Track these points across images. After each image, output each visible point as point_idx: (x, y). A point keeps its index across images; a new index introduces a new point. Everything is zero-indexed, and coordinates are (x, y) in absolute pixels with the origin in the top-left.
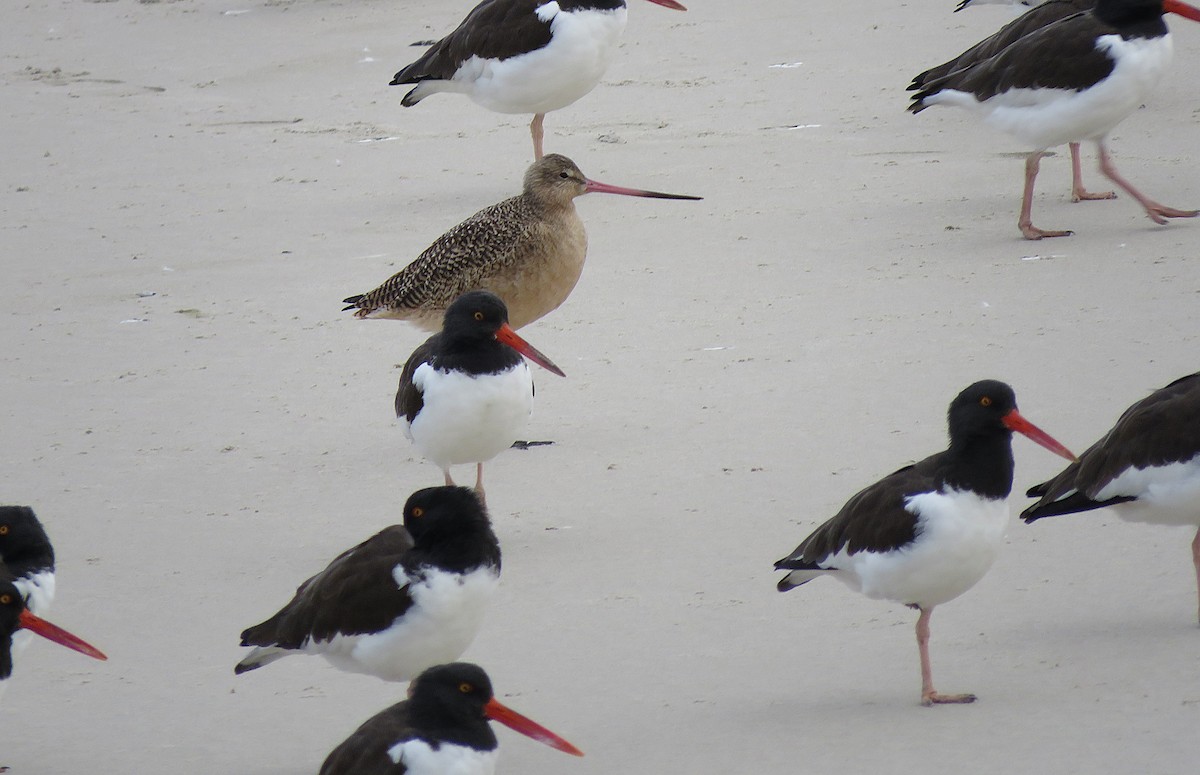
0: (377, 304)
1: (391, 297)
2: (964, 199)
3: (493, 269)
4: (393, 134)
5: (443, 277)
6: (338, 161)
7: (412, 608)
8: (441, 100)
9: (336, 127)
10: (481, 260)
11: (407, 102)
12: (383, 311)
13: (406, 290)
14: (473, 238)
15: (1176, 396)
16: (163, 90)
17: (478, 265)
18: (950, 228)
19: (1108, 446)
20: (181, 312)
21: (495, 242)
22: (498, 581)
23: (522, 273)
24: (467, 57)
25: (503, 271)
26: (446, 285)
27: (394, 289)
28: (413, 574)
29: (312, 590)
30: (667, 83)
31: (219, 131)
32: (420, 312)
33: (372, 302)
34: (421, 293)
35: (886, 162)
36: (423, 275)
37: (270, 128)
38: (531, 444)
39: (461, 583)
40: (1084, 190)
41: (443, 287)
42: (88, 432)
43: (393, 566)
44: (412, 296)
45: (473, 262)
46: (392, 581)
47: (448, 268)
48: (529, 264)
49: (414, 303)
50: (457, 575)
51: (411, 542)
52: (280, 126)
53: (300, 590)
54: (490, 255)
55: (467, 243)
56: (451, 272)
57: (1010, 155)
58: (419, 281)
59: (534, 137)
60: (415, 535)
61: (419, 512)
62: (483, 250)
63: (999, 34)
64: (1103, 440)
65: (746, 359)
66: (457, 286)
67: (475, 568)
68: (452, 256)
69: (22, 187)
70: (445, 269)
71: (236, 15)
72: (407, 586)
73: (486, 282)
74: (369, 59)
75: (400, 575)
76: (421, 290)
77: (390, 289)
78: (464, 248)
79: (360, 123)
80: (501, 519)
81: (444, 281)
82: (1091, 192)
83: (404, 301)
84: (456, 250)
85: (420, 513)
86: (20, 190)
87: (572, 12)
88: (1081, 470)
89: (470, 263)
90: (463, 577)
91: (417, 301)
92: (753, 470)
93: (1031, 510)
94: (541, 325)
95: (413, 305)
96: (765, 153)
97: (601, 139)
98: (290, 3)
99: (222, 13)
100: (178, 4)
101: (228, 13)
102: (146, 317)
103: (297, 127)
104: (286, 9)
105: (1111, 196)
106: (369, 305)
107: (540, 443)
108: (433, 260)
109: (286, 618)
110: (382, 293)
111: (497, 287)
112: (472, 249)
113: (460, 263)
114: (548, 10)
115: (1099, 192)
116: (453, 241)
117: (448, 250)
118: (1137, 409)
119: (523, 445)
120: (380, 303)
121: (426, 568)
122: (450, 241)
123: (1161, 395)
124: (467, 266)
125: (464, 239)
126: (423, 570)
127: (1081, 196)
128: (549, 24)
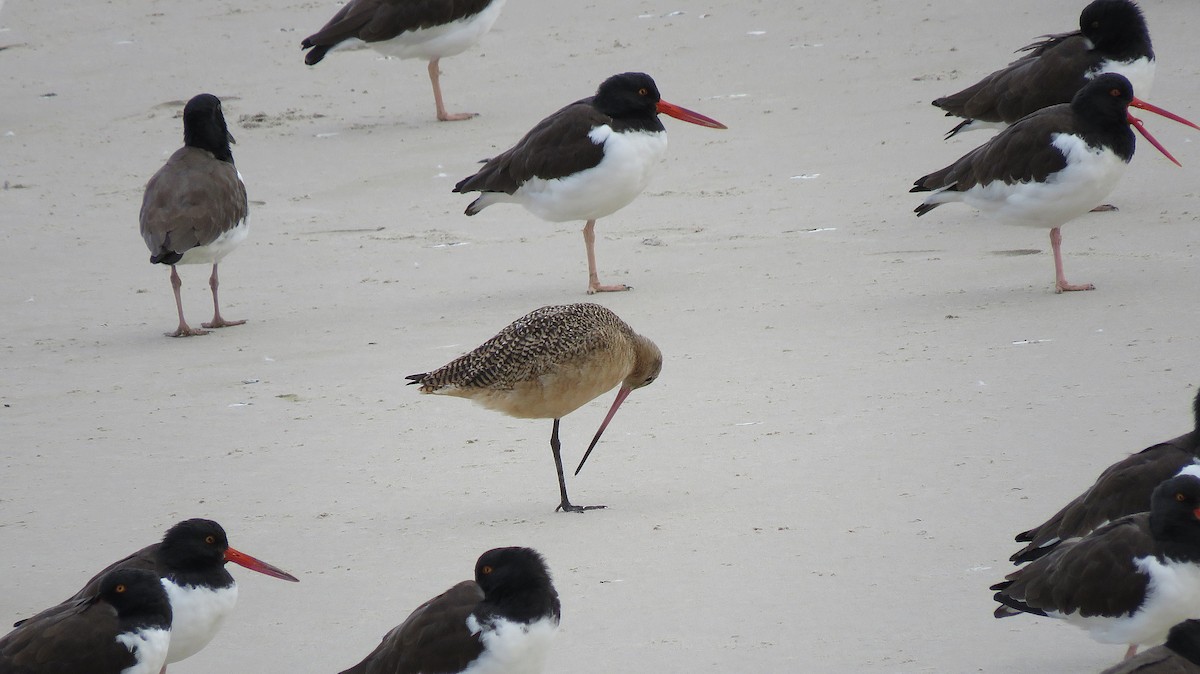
0: (444, 382)
1: (459, 377)
2: (962, 292)
3: (565, 357)
4: (465, 240)
5: (517, 361)
6: (416, 264)
7: (484, 653)
8: (501, 209)
9: (416, 235)
10: (555, 349)
11: (471, 211)
12: (451, 387)
13: (476, 371)
14: (547, 330)
15: (1149, 461)
16: (263, 203)
17: (552, 354)
18: (950, 317)
19: (1089, 501)
20: (281, 396)
21: (567, 335)
22: (558, 629)
23: (590, 364)
24: (527, 177)
25: (573, 360)
26: (519, 368)
27: (461, 370)
28: (485, 623)
29: (395, 636)
30: (702, 193)
31: (314, 238)
32: (488, 391)
33: (438, 381)
34: (492, 375)
35: (893, 260)
36: (495, 359)
37: (357, 236)
38: (587, 508)
39: (526, 631)
40: (1066, 283)
41: (516, 370)
42: (201, 502)
43: (468, 615)
44: (482, 377)
45: (547, 350)
46: (466, 629)
47: (524, 354)
49: (483, 383)
50: (523, 625)
51: (482, 594)
52: (365, 234)
53: (385, 638)
54: (564, 347)
55: (541, 334)
56: (526, 358)
57: (1002, 252)
58: (490, 363)
59: (586, 241)
60: (485, 589)
61: (488, 570)
62: (556, 341)
63: (990, 144)
64: (1084, 496)
65: (773, 432)
66: (529, 370)
67: (539, 619)
68: (527, 344)
69: (141, 289)
71: (326, 138)
72: (479, 633)
73: (557, 368)
74: (442, 175)
75: (473, 623)
76: (492, 372)
77: (457, 369)
78: (537, 338)
79: (435, 230)
80: (561, 579)
81: (518, 365)
82: (1072, 285)
83: (474, 380)
84: (531, 340)
85: (490, 570)
86: (140, 292)
87: (623, 132)
88: (1063, 520)
89: (544, 352)
90: (528, 627)
91: (487, 382)
92: (781, 529)
93: (1019, 555)
94: (594, 405)
95: (481, 385)
96: (789, 253)
97: (646, 242)
98: (373, 126)
99: (314, 136)
100: (276, 128)
101: (319, 136)
102: (250, 401)
103: (380, 234)
104: (370, 132)
105: (1090, 288)
106: (435, 382)
107: (595, 508)
108: (506, 347)
109: (372, 663)
110: (449, 373)
111: (565, 373)
112: (546, 340)
113: (534, 350)
114: (601, 133)
115: (1079, 283)
116: (528, 331)
117: (521, 339)
118: (1114, 471)
119: (580, 509)
120: (447, 381)
121: (496, 618)
122: (524, 330)
123: (1135, 460)
124: (541, 353)
125: (538, 330)
126: (493, 620)
127: (1064, 288)
128: (602, 145)
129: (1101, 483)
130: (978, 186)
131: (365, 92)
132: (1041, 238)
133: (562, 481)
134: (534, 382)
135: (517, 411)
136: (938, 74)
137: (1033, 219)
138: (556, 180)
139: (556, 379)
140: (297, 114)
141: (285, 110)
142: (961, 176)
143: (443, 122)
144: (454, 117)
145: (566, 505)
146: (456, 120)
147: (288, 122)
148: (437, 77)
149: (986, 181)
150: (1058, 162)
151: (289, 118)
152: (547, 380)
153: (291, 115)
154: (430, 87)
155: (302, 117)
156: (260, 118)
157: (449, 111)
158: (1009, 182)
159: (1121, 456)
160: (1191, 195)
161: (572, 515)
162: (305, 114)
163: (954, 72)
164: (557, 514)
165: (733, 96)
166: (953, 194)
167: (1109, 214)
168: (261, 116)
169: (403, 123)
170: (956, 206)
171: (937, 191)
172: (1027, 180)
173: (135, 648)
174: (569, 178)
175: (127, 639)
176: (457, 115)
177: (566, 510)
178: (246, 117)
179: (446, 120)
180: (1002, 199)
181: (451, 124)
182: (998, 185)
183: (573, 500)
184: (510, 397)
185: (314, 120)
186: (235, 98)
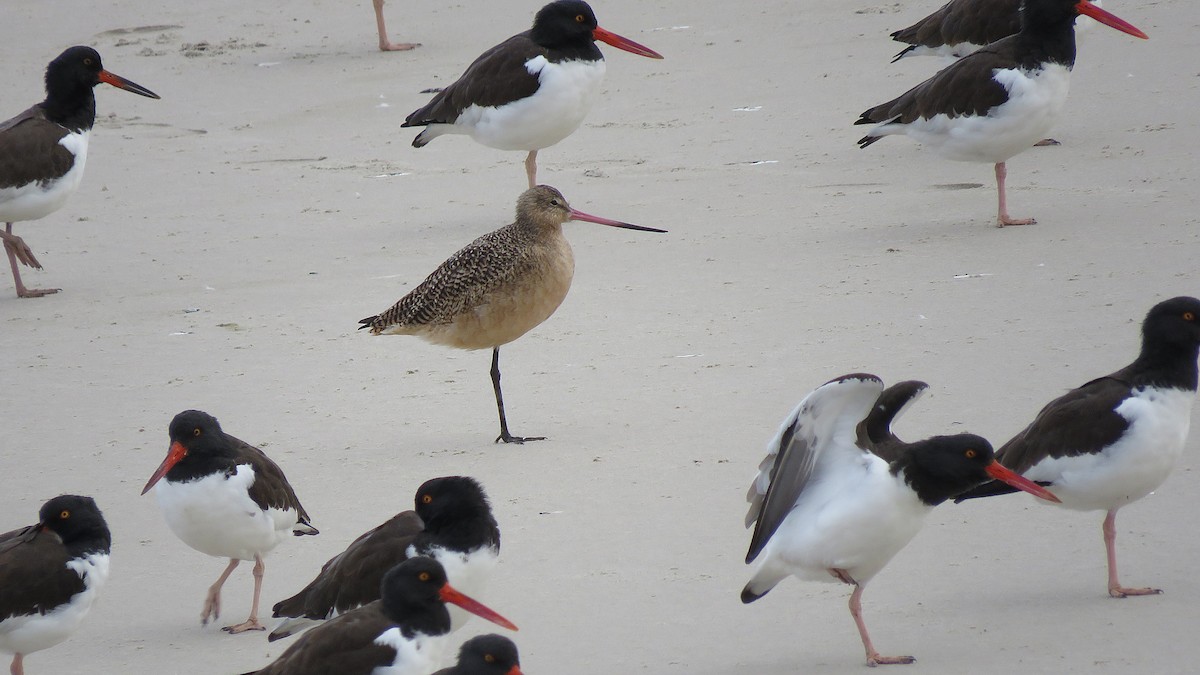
0: (390, 322)
1: (403, 316)
2: (903, 225)
4: (406, 170)
5: (451, 294)
6: (358, 194)
8: (446, 141)
9: (356, 164)
10: (485, 278)
11: (418, 143)
12: (396, 326)
13: (416, 309)
14: (477, 260)
15: (1089, 395)
16: (205, 132)
17: (482, 283)
18: (891, 250)
19: (1029, 437)
20: (222, 325)
21: (496, 263)
22: (497, 559)
23: (520, 289)
24: (468, 105)
26: (453, 301)
27: (405, 309)
28: (424, 553)
30: (644, 124)
31: (254, 168)
32: (429, 327)
33: (386, 321)
34: (431, 310)
35: (835, 193)
36: (432, 294)
37: (299, 165)
38: (527, 440)
39: (465, 560)
40: (1008, 217)
41: (450, 303)
42: (141, 431)
43: (407, 546)
44: (422, 314)
45: (477, 280)
46: (404, 560)
47: (456, 286)
48: (527, 280)
49: (424, 319)
50: (462, 554)
51: (421, 525)
52: (307, 164)
53: (325, 569)
54: (492, 274)
55: (471, 265)
56: (458, 290)
57: (944, 186)
58: (428, 300)
59: (528, 172)
60: (425, 519)
61: (428, 499)
62: (485, 270)
63: (934, 79)
64: (1024, 432)
65: (714, 365)
66: (463, 302)
67: (478, 548)
68: (458, 276)
69: (83, 217)
70: (452, 288)
71: (268, 67)
73: (489, 298)
74: (384, 105)
75: (412, 553)
76: (431, 307)
77: (402, 308)
78: (468, 269)
79: (376, 160)
80: (500, 509)
81: (451, 298)
82: (1014, 219)
83: (415, 318)
84: (461, 271)
85: (430, 500)
86: (81, 220)
87: (559, 63)
88: (1004, 457)
89: (474, 282)
90: (467, 557)
91: (427, 318)
92: (720, 462)
94: (535, 336)
95: (423, 322)
96: (730, 185)
97: (587, 174)
98: (315, 56)
99: (256, 65)
100: (217, 57)
101: (261, 65)
102: (191, 330)
103: (321, 164)
104: (312, 61)
105: (1032, 222)
106: (383, 323)
107: (535, 439)
108: (440, 281)
109: (313, 592)
110: (394, 313)
111: (498, 302)
112: (476, 270)
113: (465, 282)
114: (536, 63)
115: (1021, 218)
116: (458, 263)
117: (453, 272)
118: (1054, 405)
119: (520, 441)
120: (393, 321)
121: (435, 548)
122: (455, 264)
123: (1075, 395)
124: (472, 284)
125: (468, 262)
126: (433, 550)
127: (1005, 222)
128: (538, 75)
129: (1042, 417)
130: (921, 119)
131: (308, 21)
132: (986, 173)
133: (501, 412)
134: (469, 314)
135: (460, 343)
136: (881, 7)
137: (977, 154)
138: (493, 107)
139: (490, 309)
140: (239, 43)
141: (227, 40)
142: (906, 110)
143: (386, 52)
144: (396, 47)
145: (505, 436)
146: (398, 50)
147: (230, 51)
148: (381, 6)
149: (929, 114)
150: (1000, 95)
151: (232, 47)
152: (482, 311)
153: (233, 44)
154: (374, 16)
155: (244, 46)
156: (202, 47)
157: (392, 40)
158: (951, 116)
159: (1060, 392)
160: (1133, 130)
161: (512, 446)
162: (248, 43)
163: (897, 5)
164: (498, 446)
165: (675, 28)
166: (896, 127)
167: (1050, 149)
168: (203, 44)
169: (344, 53)
170: (897, 138)
171: (882, 123)
172: (969, 113)
173: (85, 575)
174: (506, 106)
175: (76, 565)
176: (400, 45)
177: (506, 441)
178: (188, 46)
179: (388, 50)
180: (944, 131)
181: (394, 53)
182: (941, 119)
183: (513, 432)
184: (451, 330)
185: (256, 49)
186: (178, 27)
